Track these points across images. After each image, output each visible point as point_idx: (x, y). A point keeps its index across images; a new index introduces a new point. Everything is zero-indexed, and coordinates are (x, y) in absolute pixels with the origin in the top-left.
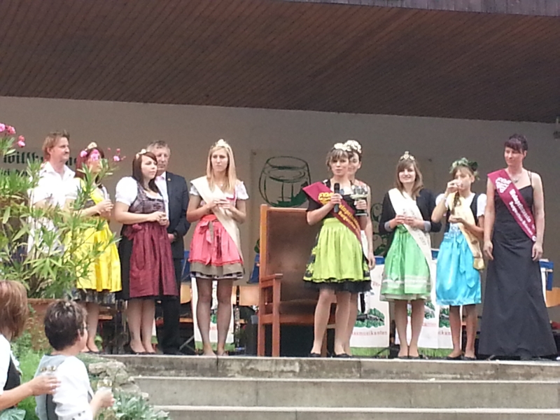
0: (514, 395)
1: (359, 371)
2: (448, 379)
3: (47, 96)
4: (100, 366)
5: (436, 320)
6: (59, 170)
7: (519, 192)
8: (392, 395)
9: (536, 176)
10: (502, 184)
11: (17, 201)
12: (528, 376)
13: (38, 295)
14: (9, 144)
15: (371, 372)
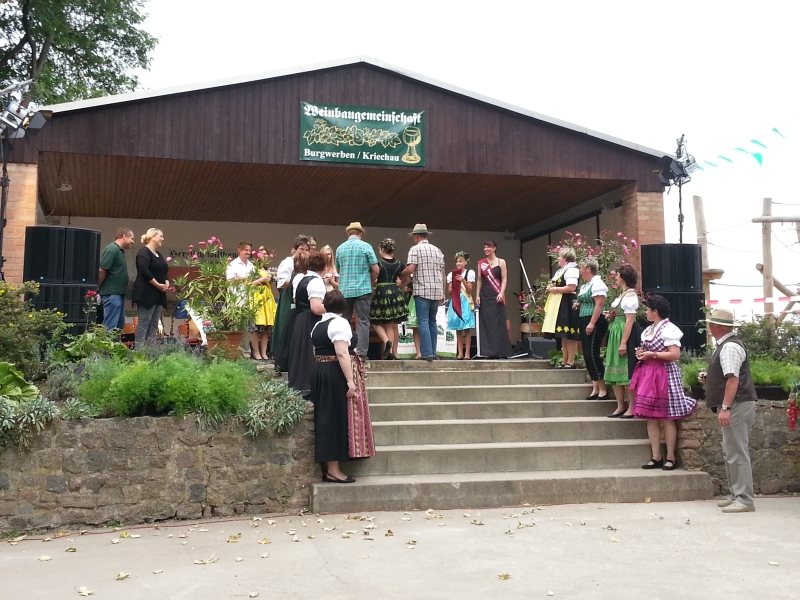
0: (486, 378)
1: (402, 366)
2: (450, 370)
3: (231, 221)
4: (262, 367)
5: (445, 336)
6: (245, 262)
7: (493, 270)
8: (420, 379)
9: (502, 261)
10: (484, 266)
11: (217, 279)
12: (493, 368)
13: (228, 329)
14: (215, 248)
15: (409, 367)
